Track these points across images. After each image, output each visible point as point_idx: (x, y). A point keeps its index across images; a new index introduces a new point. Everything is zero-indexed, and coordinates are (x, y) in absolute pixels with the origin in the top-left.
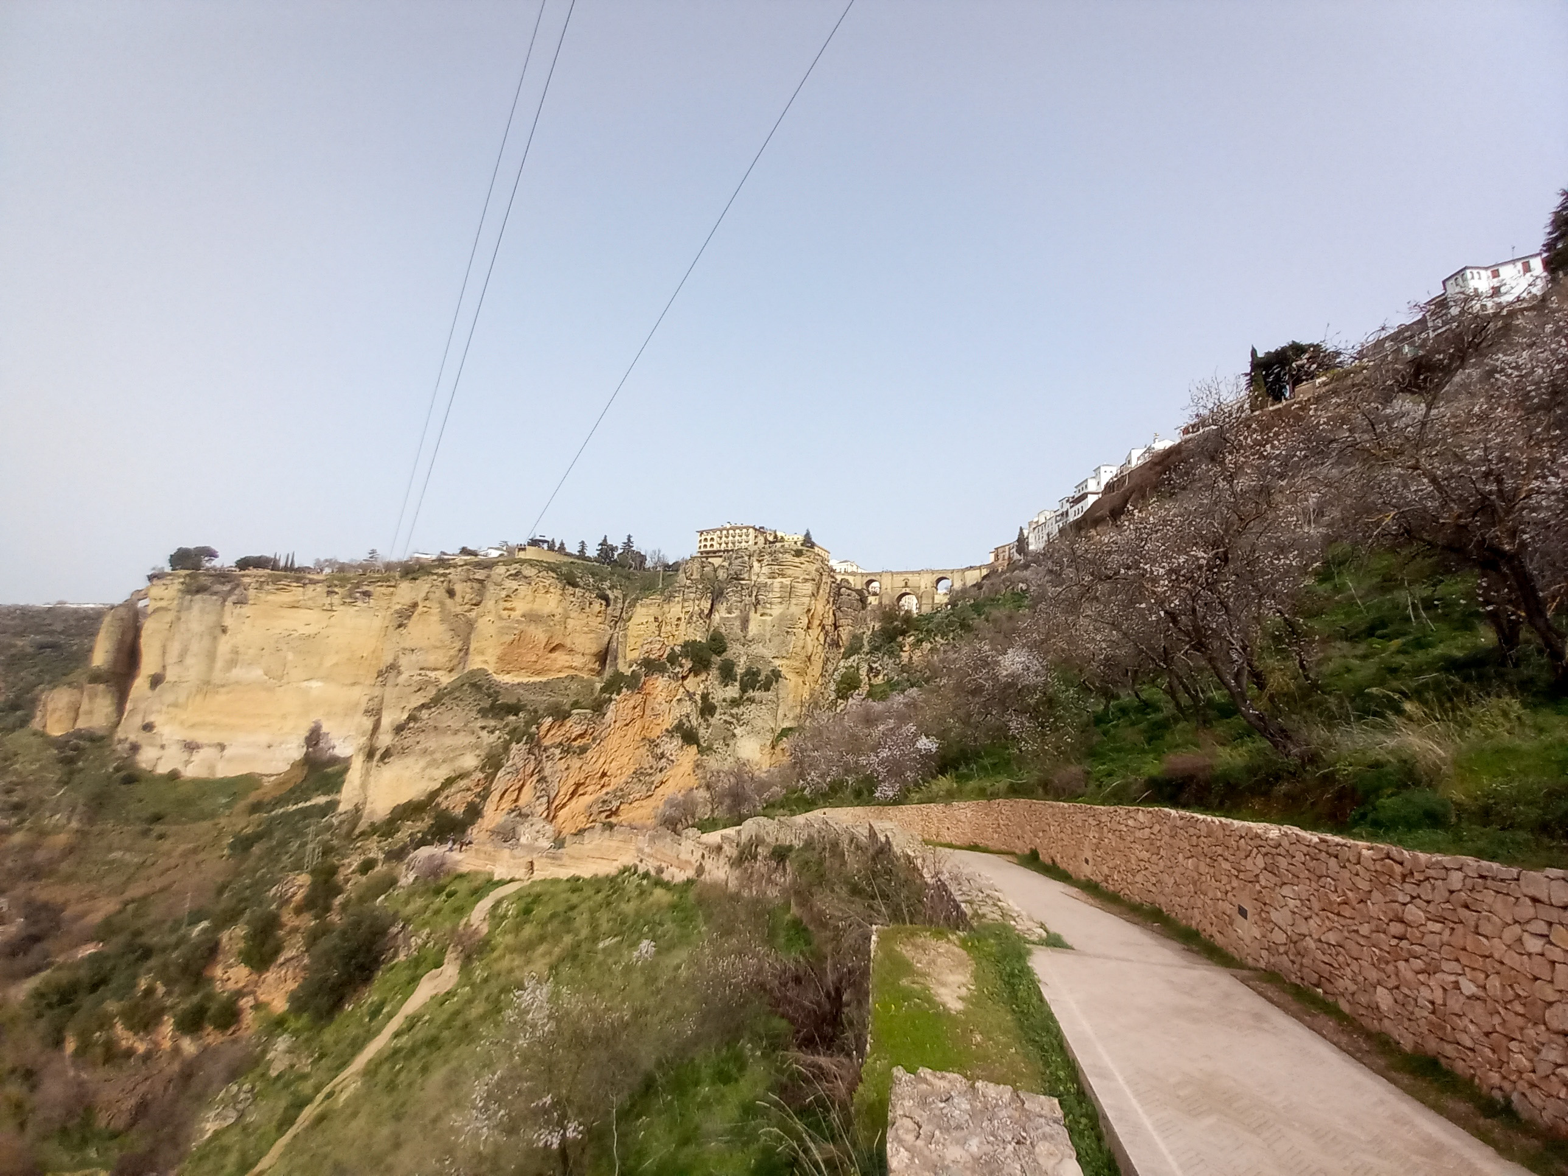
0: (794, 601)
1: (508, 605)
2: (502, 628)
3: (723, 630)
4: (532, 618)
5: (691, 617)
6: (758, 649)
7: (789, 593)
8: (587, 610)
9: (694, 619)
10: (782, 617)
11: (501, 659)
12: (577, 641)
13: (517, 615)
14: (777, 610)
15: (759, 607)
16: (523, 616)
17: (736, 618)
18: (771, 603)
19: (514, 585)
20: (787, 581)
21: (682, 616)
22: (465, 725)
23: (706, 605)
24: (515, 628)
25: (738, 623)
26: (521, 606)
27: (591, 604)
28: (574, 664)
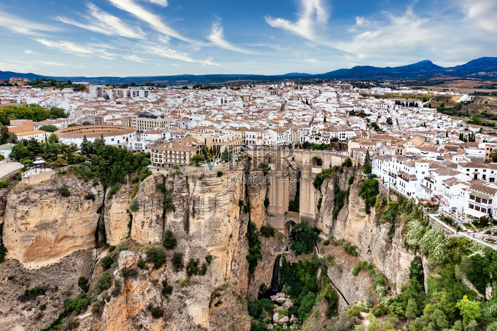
0: (218, 210)
1: (24, 221)
2: (23, 237)
3: (173, 230)
4: (44, 226)
5: (151, 223)
6: (196, 242)
7: (214, 204)
8: (80, 209)
9: (153, 225)
10: (211, 221)
11: (26, 255)
12: (75, 231)
13: (31, 227)
14: (207, 216)
15: (196, 215)
16: (36, 227)
17: (180, 223)
18: (203, 212)
19: (26, 208)
20: (212, 195)
21: (145, 220)
22: (11, 310)
23: (161, 212)
24: (32, 236)
25: (182, 226)
26: (34, 220)
27: (81, 204)
28: (77, 244)
